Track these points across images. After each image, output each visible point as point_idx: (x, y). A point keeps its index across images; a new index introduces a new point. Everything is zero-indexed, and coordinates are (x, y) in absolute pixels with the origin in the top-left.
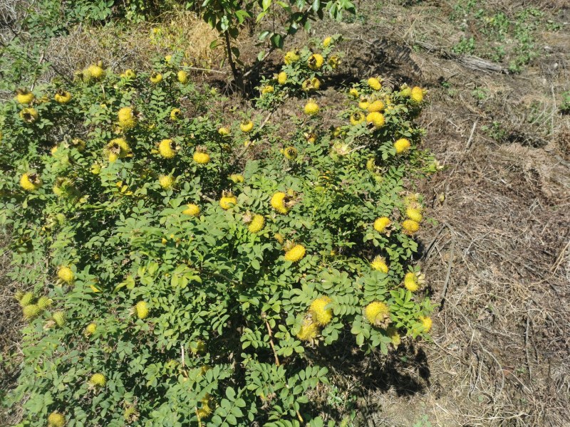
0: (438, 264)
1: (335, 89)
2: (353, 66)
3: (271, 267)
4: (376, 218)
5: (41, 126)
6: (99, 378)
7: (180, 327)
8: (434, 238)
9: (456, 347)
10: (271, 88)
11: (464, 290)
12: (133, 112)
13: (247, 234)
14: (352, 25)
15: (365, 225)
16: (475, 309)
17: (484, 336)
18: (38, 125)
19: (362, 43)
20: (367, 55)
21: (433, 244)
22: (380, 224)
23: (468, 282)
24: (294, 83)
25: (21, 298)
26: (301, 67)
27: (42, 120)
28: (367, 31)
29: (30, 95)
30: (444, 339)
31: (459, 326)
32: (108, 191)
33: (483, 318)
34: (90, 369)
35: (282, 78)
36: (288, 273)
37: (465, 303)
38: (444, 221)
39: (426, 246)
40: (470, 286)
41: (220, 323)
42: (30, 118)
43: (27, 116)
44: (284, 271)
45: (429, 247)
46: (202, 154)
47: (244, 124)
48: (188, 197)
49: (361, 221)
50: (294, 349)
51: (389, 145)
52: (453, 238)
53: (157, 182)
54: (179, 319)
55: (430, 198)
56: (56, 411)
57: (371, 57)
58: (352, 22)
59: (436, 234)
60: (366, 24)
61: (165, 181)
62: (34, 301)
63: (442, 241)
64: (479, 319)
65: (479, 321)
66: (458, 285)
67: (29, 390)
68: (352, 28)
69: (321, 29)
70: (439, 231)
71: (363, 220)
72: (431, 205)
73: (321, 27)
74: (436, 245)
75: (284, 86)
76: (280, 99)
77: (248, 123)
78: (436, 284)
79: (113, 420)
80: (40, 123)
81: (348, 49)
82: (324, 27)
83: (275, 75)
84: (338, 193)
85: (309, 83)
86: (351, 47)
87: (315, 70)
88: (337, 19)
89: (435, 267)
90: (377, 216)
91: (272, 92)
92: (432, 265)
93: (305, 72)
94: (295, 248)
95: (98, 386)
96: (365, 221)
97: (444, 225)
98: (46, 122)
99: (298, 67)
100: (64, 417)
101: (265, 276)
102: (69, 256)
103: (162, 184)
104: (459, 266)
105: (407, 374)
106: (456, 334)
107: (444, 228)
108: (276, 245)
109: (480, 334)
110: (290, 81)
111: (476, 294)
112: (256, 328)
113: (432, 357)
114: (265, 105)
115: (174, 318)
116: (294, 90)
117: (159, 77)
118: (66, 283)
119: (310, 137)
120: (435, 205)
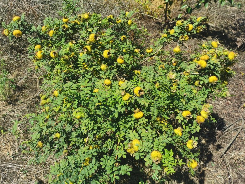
0: (229, 136)
1: (212, 38)
2: (226, 28)
3: (127, 117)
4: (184, 110)
5: (68, 33)
6: (58, 135)
7: (88, 127)
8: (232, 123)
9: (221, 177)
10: (166, 35)
11: (237, 152)
12: (95, 36)
13: (121, 100)
14: (233, 8)
15: (178, 112)
16: (240, 164)
17: (239, 178)
18: (67, 32)
19: (235, 18)
20: (235, 24)
21: (230, 126)
22: (185, 113)
23: (241, 150)
24: (176, 36)
25: (42, 96)
26: (182, 29)
27: (69, 30)
28: (240, 12)
29: (67, 19)
30: (217, 171)
31: (227, 169)
32: (79, 65)
33: (242, 169)
34: (57, 130)
35: (172, 32)
36: (132, 122)
37: (235, 159)
38: (241, 117)
39: (227, 125)
40: (241, 152)
41: (103, 132)
42: (65, 28)
43: (64, 27)
44: (131, 121)
45: (228, 126)
46: (121, 60)
47: (148, 49)
48: (108, 76)
49: (177, 109)
50: (122, 155)
51: (206, 77)
52: (242, 126)
53: (100, 67)
54: (89, 124)
55: (239, 103)
56: (41, 141)
57: (237, 26)
58: (233, 7)
59: (234, 122)
60: (241, 9)
61: (103, 66)
62: (46, 99)
63: (236, 126)
64: (239, 169)
65: (239, 170)
66: (235, 149)
67: (35, 130)
68: (232, 10)
69: (216, 8)
70: (236, 121)
71: (179, 109)
72: (238, 107)
73: (216, 6)
74: (232, 127)
75: (172, 36)
76: (168, 41)
77: (150, 49)
78: (224, 145)
79: (59, 152)
80: (68, 31)
81: (226, 19)
82: (218, 7)
83: (169, 30)
84: (172, 93)
85: (183, 37)
86: (228, 19)
87: (188, 32)
88: (222, 5)
89: (227, 137)
90: (186, 109)
91: (166, 37)
92: (226, 135)
93: (183, 31)
94: (139, 113)
95: (57, 138)
96: (180, 110)
97: (240, 119)
98: (71, 31)
99: (180, 29)
100: (43, 144)
101: (123, 120)
102: (59, 87)
103: (102, 68)
104: (240, 140)
105: (193, 180)
106: (224, 171)
107: (240, 120)
108: (132, 109)
109: (237, 176)
110: (174, 34)
111: (243, 157)
112: (113, 140)
113: (208, 177)
114: (160, 43)
115: (87, 123)
116: (175, 39)
117: (120, 21)
118: (55, 96)
119: (174, 63)
120: (240, 107)
